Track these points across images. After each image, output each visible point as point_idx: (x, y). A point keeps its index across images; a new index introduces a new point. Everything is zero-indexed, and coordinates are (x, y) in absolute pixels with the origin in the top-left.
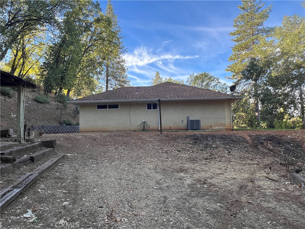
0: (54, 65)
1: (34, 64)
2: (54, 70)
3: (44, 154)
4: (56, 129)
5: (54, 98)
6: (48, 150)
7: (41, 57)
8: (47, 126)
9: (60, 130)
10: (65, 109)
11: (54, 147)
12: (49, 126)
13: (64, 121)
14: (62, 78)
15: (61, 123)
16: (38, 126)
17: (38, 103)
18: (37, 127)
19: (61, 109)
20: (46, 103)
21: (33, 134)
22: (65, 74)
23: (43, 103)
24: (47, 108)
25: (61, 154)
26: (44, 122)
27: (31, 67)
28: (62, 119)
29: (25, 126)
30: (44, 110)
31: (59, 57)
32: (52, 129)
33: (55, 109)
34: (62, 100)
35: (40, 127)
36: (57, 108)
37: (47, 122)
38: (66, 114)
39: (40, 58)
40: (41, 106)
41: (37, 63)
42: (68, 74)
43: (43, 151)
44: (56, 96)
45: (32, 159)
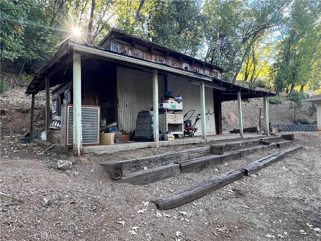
0: (284, 64)
1: (263, 66)
2: (284, 69)
3: (286, 144)
4: (291, 128)
5: (286, 96)
6: (288, 141)
7: (269, 57)
8: (282, 125)
9: (295, 129)
10: (299, 108)
11: (292, 140)
12: (284, 125)
13: (299, 119)
14: (294, 75)
15: (295, 122)
16: (274, 125)
17: (271, 104)
18: (272, 126)
19: (295, 107)
20: (279, 103)
21: (274, 130)
22: (297, 70)
23: (275, 104)
24: (280, 108)
25: (299, 146)
26: (278, 121)
27: (260, 70)
28: (297, 118)
29: (270, 124)
30: (277, 110)
31: (289, 54)
32: (287, 128)
33: (288, 108)
34: (295, 98)
35: (276, 126)
36: (291, 107)
37: (281, 121)
38: (300, 112)
39: (268, 59)
40: (274, 106)
41: (266, 65)
42: (300, 70)
43: (284, 142)
44: (288, 95)
45: (278, 146)
